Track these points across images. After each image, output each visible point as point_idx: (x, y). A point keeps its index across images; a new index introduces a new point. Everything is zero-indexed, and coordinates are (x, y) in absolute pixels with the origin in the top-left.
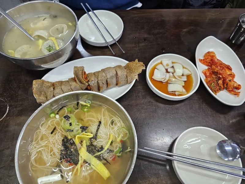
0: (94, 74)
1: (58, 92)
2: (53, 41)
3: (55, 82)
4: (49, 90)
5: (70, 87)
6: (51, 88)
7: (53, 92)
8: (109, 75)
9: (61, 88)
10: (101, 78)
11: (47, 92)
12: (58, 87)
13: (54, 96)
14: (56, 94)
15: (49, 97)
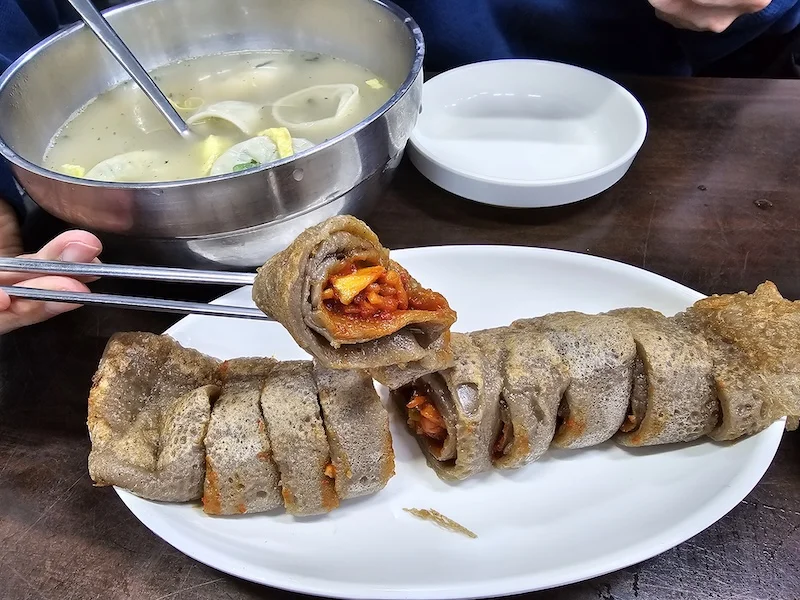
0: (475, 340)
1: (233, 427)
2: (275, 143)
3: (236, 361)
4: (185, 405)
5: (314, 403)
6: (195, 395)
7: (204, 419)
8: (585, 362)
9: (260, 403)
10: (528, 375)
11: (170, 412)
12: (243, 396)
13: (202, 448)
14: (219, 434)
15: (172, 449)
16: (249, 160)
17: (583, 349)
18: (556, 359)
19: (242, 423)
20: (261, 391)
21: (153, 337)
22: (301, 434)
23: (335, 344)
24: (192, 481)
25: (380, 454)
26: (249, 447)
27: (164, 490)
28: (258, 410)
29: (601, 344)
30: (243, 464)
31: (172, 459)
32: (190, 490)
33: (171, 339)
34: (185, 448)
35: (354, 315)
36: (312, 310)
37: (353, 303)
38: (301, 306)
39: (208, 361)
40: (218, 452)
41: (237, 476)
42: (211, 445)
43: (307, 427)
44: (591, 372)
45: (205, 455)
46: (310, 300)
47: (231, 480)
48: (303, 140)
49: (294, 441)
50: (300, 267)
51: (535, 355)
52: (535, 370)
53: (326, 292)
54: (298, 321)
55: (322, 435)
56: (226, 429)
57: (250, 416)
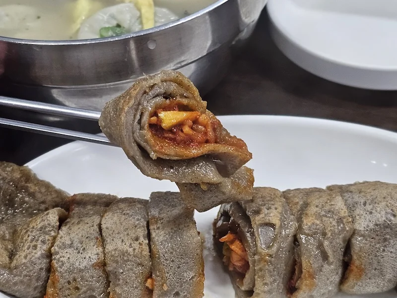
0: (286, 195)
2: (139, 10)
4: (39, 221)
5: (143, 227)
6: (47, 214)
7: (53, 233)
8: (368, 217)
9: (100, 225)
10: (318, 222)
11: (25, 227)
12: (87, 220)
13: (49, 255)
14: (64, 246)
15: (25, 253)
16: (114, 23)
17: (369, 207)
18: (344, 212)
19: (84, 239)
20: (102, 217)
21: (15, 167)
22: (131, 250)
23: (153, 155)
24: (37, 280)
25: (192, 274)
26: (87, 257)
27: (15, 284)
28: (98, 230)
29: (384, 204)
30: (81, 271)
31: (24, 261)
32: (35, 288)
33: (30, 170)
34: (36, 253)
35: (171, 139)
36: (140, 130)
37: (170, 130)
38: (132, 125)
39: (59, 193)
40: (61, 259)
41: (75, 280)
42: (57, 253)
43: (136, 245)
44: (371, 226)
45: (51, 261)
46: (140, 122)
47: (69, 283)
48: (164, 10)
49: (124, 255)
50: (136, 98)
51: (327, 208)
52: (324, 219)
53: (152, 118)
54: (129, 136)
55: (146, 252)
56: (70, 242)
57: (91, 234)
